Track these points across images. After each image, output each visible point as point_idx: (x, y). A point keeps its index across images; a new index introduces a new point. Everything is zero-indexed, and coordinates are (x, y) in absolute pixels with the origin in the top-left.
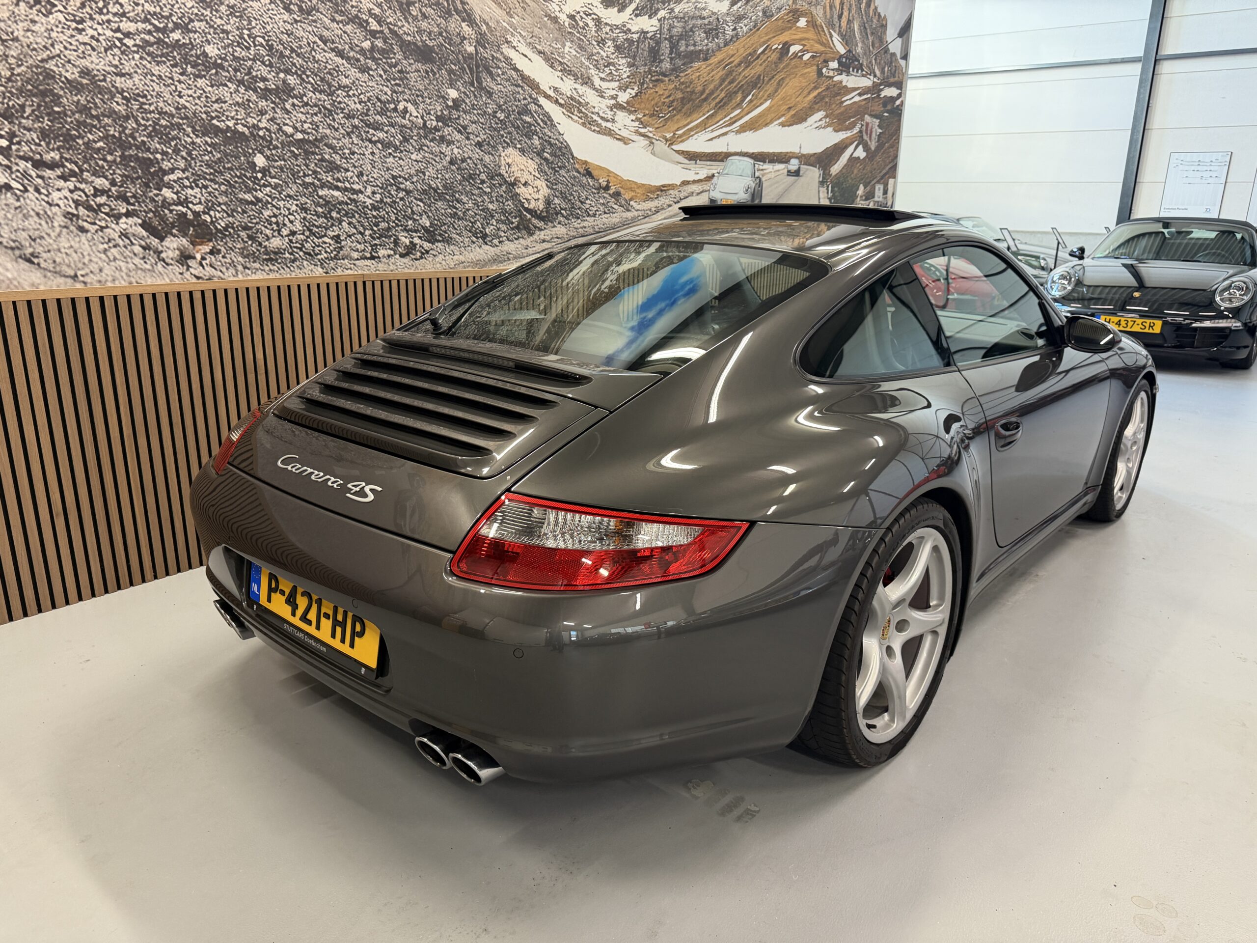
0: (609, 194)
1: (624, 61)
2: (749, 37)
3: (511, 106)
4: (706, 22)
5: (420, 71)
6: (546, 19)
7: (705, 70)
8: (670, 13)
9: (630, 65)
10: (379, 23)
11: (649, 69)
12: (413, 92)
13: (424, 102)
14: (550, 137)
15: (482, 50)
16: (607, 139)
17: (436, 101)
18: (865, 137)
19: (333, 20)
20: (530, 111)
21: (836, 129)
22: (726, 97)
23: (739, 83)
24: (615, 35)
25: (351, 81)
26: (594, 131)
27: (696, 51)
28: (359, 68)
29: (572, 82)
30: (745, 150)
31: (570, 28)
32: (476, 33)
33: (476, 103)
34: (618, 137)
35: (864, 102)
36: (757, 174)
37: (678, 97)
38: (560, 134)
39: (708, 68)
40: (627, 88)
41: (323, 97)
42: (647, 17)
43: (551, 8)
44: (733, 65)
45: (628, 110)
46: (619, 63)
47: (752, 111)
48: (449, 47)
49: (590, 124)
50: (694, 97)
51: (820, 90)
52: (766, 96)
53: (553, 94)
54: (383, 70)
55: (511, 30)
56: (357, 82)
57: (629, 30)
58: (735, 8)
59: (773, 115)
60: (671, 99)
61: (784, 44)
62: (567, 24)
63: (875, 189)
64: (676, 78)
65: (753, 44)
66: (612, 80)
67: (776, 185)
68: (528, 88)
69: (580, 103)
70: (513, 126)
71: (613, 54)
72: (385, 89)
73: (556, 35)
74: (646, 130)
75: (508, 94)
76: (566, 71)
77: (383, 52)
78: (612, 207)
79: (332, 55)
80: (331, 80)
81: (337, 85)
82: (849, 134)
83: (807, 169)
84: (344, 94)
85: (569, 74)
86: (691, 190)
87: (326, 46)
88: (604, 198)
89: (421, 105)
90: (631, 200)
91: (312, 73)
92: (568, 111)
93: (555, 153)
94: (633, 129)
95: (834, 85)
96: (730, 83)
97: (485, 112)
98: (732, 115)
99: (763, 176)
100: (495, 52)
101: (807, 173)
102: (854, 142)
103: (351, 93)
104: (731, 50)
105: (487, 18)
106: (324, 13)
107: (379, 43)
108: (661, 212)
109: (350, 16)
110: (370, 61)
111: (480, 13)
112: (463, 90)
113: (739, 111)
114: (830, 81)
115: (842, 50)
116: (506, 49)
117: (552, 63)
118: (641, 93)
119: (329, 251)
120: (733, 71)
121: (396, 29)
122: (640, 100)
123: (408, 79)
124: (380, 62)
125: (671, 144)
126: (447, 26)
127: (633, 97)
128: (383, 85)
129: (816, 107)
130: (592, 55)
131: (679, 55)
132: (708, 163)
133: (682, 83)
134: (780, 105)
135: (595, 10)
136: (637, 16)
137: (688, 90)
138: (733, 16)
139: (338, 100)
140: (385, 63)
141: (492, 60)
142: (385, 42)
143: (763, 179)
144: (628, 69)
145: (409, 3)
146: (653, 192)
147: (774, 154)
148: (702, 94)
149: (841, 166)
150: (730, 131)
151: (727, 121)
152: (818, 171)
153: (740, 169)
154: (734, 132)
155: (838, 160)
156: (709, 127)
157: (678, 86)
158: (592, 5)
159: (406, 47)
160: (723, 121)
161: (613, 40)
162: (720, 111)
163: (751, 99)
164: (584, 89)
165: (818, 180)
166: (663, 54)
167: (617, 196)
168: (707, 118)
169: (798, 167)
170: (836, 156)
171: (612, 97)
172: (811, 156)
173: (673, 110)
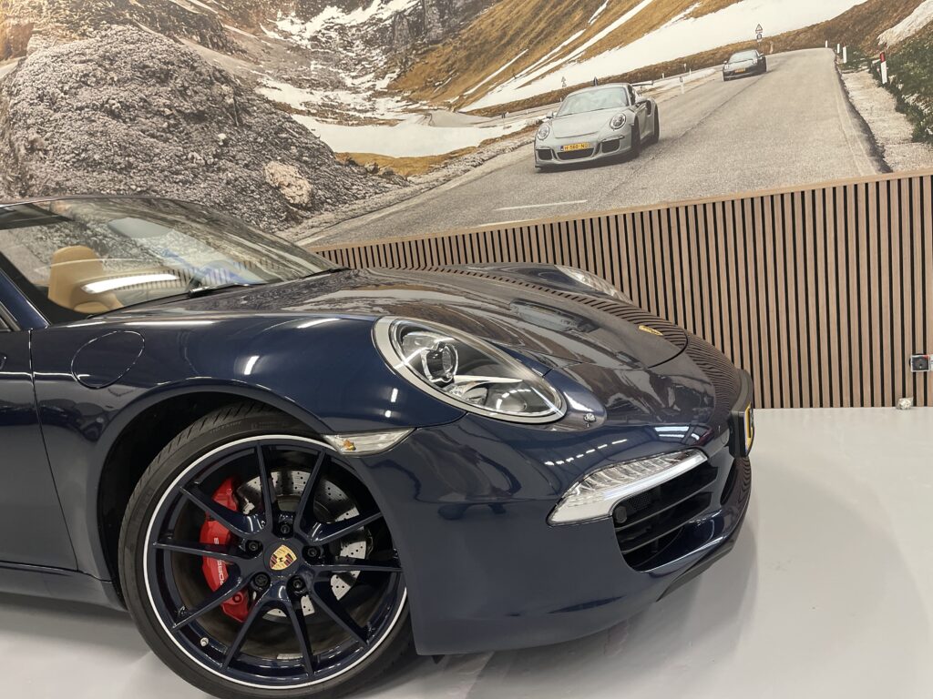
0: (379, 176)
1: (378, 51)
3: (268, 130)
5: (198, 129)
6: (289, 52)
7: (504, 10)
9: (385, 52)
10: (170, 109)
11: (413, 44)
12: (196, 144)
13: (204, 148)
14: (307, 144)
15: (239, 98)
16: (369, 128)
17: (211, 145)
19: (147, 118)
20: (285, 129)
22: (549, 25)
24: (362, 32)
25: (160, 150)
26: (352, 125)
28: (163, 141)
29: (322, 92)
30: (605, 76)
31: (313, 49)
32: (233, 88)
33: (240, 137)
34: (382, 122)
36: (638, 98)
37: (460, 57)
38: (316, 138)
39: (506, 7)
40: (386, 73)
41: (148, 164)
43: (292, 41)
45: (391, 94)
46: (372, 55)
47: (612, 22)
48: (215, 106)
49: (346, 120)
50: (485, 48)
53: (303, 108)
54: (176, 137)
55: (260, 74)
56: (163, 149)
57: (380, 20)
59: (666, 10)
60: (450, 62)
62: (309, 47)
64: (453, 38)
66: (366, 74)
67: (696, 101)
68: (281, 112)
69: (333, 106)
70: (272, 144)
71: (363, 50)
72: (180, 148)
73: (300, 60)
74: (418, 105)
75: (265, 122)
76: (314, 85)
77: (175, 126)
78: (384, 187)
79: (148, 139)
80: (150, 153)
81: (153, 155)
85: (318, 87)
86: (502, 148)
87: (145, 134)
88: (373, 180)
89: (202, 151)
90: (407, 175)
91: (141, 152)
92: (321, 117)
93: (314, 155)
94: (399, 109)
96: (554, 7)
97: (248, 141)
98: (566, 43)
99: (654, 97)
100: (249, 95)
101: (792, 61)
105: (239, 74)
106: (141, 116)
107: (172, 122)
108: (454, 180)
109: (154, 112)
110: (168, 135)
111: (234, 73)
112: (228, 131)
113: (581, 32)
117: (299, 84)
118: (404, 72)
121: (180, 109)
122: (404, 79)
123: (191, 137)
124: (174, 132)
125: (459, 107)
126: (212, 93)
127: (395, 80)
128: (177, 146)
130: (341, 60)
131: (455, 13)
132: (527, 111)
133: (466, 40)
135: (337, 21)
137: (476, 43)
140: (177, 132)
141: (248, 102)
142: (175, 119)
143: (657, 101)
144: (384, 57)
145: (186, 89)
146: (439, 162)
147: (681, 61)
148: (501, 38)
149: (921, 23)
150: (565, 63)
151: (558, 52)
152: (830, 50)
153: (597, 101)
154: (574, 61)
155: (906, 16)
156: (522, 70)
157: (458, 45)
158: (333, 18)
159: (188, 117)
160: (549, 55)
161: (362, 37)
162: (540, 46)
163: (606, 9)
164: (335, 93)
165: (834, 65)
166: (430, 23)
167: (389, 175)
168: (516, 61)
169: (755, 60)
170: (896, 11)
171: (369, 89)
172: (798, 33)
173: (455, 72)
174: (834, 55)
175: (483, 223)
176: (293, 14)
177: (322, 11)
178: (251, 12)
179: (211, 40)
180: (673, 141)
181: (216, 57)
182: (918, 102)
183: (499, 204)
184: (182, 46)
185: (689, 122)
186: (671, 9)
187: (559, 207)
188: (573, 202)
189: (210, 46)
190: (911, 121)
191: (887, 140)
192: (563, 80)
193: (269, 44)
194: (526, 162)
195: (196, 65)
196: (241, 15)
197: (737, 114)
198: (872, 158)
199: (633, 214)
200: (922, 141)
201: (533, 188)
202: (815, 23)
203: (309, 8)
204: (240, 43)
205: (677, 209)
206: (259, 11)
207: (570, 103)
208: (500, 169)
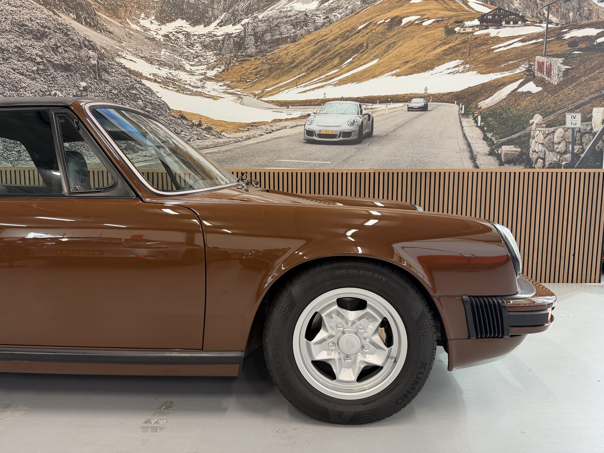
0: (202, 129)
1: (211, 53)
2: (345, 20)
3: (122, 86)
4: (293, 18)
5: (64, 76)
6: (146, 40)
7: (294, 48)
8: (254, 20)
9: (216, 55)
10: (41, 58)
11: (236, 54)
12: (60, 86)
13: (66, 90)
14: (151, 100)
15: (101, 61)
17: (73, 88)
18: (538, 74)
19: (19, 61)
20: (136, 88)
21: (484, 71)
22: (320, 62)
23: (335, 52)
24: (202, 40)
25: (27, 85)
26: (187, 94)
27: (282, 38)
28: (31, 79)
29: (167, 70)
30: (348, 96)
31: (165, 42)
32: (98, 54)
33: (98, 87)
34: (208, 96)
35: (533, 46)
36: (364, 112)
37: (264, 68)
38: (158, 97)
39: (297, 47)
40: (215, 67)
41: (13, 92)
42: (231, 25)
43: (149, 34)
44: (327, 40)
45: (216, 80)
46: (207, 54)
47: (354, 69)
48: (81, 63)
49: (183, 90)
50: (282, 66)
51: (452, 44)
52: (371, 57)
53: (151, 77)
54: (43, 78)
55: (121, 49)
56: (30, 85)
57: (215, 35)
58: (326, 4)
59: (383, 69)
60: (258, 70)
61: (393, 19)
62: (162, 40)
63: (565, 117)
64: (262, 57)
65: (350, 25)
66: (201, 65)
67: (393, 119)
68: (134, 76)
69: (174, 80)
70: (124, 96)
71: (201, 50)
72: (44, 86)
73: (154, 47)
74: (234, 91)
75: (120, 81)
76: (162, 64)
77: (43, 70)
78: (204, 136)
79: (18, 75)
80: (17, 85)
81: (20, 87)
82: (507, 74)
83: (439, 105)
84: (23, 90)
85: (165, 66)
86: (285, 125)
87: (15, 72)
88: (197, 131)
89: (65, 91)
90: (222, 132)
91: (8, 83)
92: (164, 85)
93: (155, 108)
94: (221, 91)
95: (476, 39)
96: (324, 53)
97: (105, 91)
98: (328, 74)
99: (372, 113)
100: (110, 61)
101: (439, 108)
102: (517, 80)
103: (27, 90)
104: (323, 31)
105: (105, 46)
106: (14, 58)
107: (41, 67)
108: (253, 139)
109: (26, 58)
110: (37, 75)
111: (100, 45)
113: (337, 70)
114: (469, 36)
115: (486, 10)
116: (118, 59)
117: (151, 62)
118: (227, 69)
119: (15, 157)
120: (327, 45)
121: (50, 59)
122: (227, 73)
123: (57, 80)
124: (42, 75)
125: (261, 97)
126: (79, 54)
127: (220, 72)
128: (43, 85)
129: (449, 57)
130: (183, 53)
131: (265, 43)
132: (302, 107)
133: (269, 59)
134: (391, 62)
135: (185, 29)
136: (221, 26)
137: (276, 62)
138: (324, 10)
139: (20, 93)
140: (44, 75)
141: (109, 66)
142: (44, 66)
143: (374, 115)
144: (214, 57)
145: (58, 47)
146: (244, 127)
147: (387, 97)
148: (291, 63)
149: (496, 101)
150: (326, 85)
151: (323, 78)
152: (457, 106)
153: (342, 109)
154: (332, 85)
155: (491, 96)
156: (301, 84)
157: (264, 62)
158: (182, 27)
159: (56, 67)
160: (318, 79)
161: (201, 43)
162: (313, 72)
163: (352, 61)
164: (177, 72)
165: (458, 113)
166: (248, 44)
167: (209, 129)
168: (298, 78)
169: (423, 104)
170: (487, 93)
171: (201, 74)
172: (444, 95)
173: (261, 76)
174: (458, 108)
175: (269, 167)
176: (153, 18)
177: (175, 21)
178: (121, 9)
179: (85, 19)
180: (380, 137)
181: (87, 32)
182: (492, 137)
183: (279, 157)
184: (59, 18)
185: (389, 129)
186: (385, 69)
187: (315, 164)
188: (323, 162)
189: (84, 23)
190: (489, 145)
191: (478, 153)
192: (325, 94)
193: (131, 32)
194: (298, 136)
195: (69, 33)
196: (112, 9)
197: (412, 129)
198: (471, 160)
199: (356, 173)
200: (493, 156)
201: (301, 151)
202: (451, 92)
203: (166, 17)
204: (108, 27)
205: (379, 173)
206: (127, 10)
207: (327, 107)
208: (282, 137)
